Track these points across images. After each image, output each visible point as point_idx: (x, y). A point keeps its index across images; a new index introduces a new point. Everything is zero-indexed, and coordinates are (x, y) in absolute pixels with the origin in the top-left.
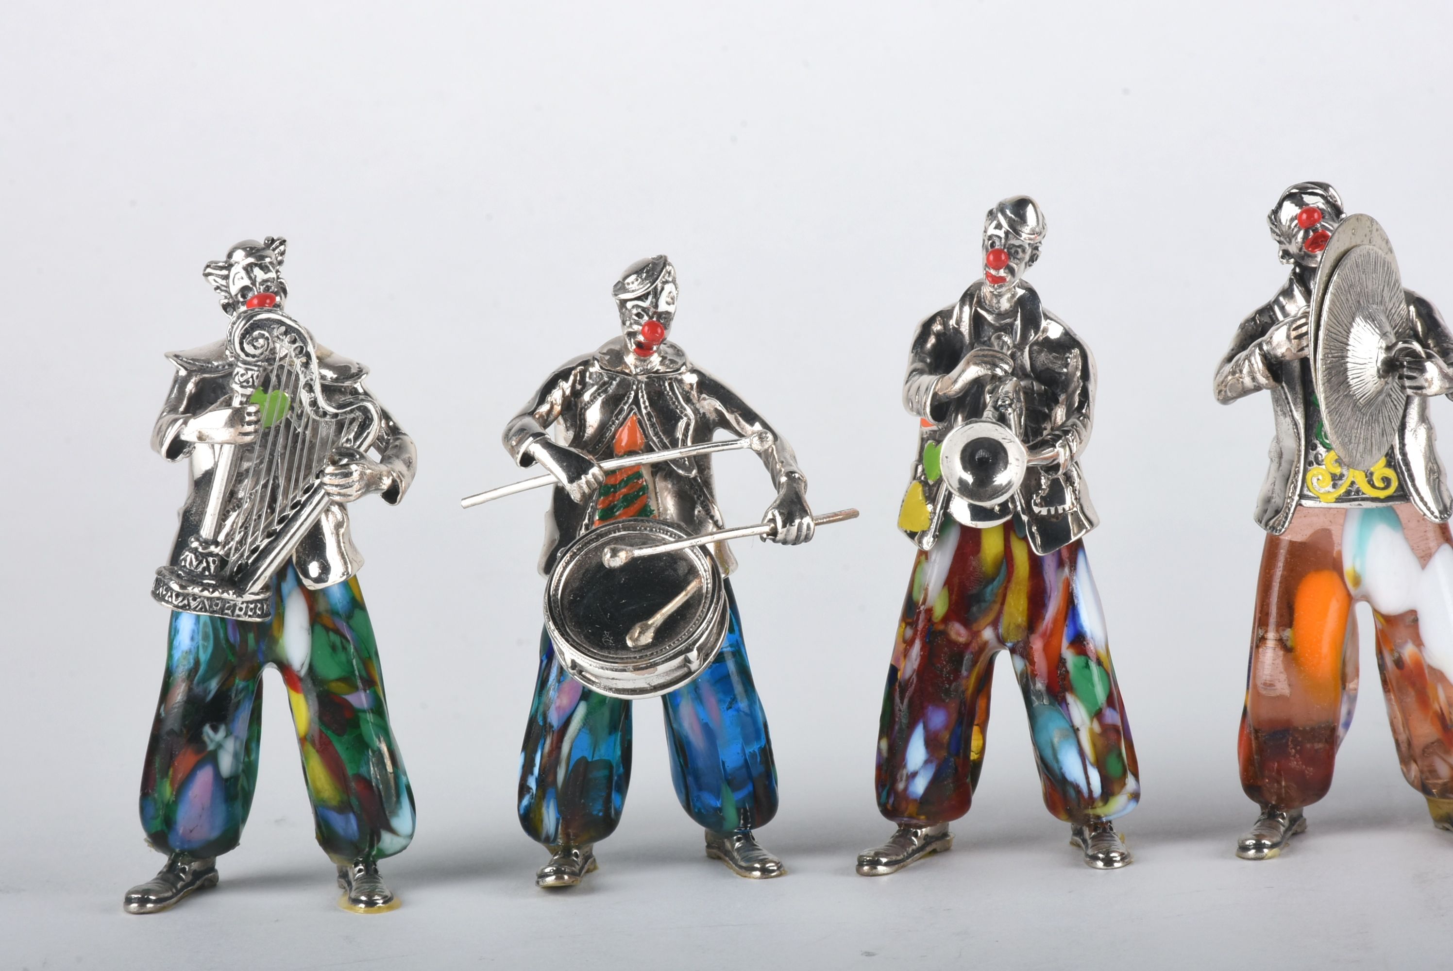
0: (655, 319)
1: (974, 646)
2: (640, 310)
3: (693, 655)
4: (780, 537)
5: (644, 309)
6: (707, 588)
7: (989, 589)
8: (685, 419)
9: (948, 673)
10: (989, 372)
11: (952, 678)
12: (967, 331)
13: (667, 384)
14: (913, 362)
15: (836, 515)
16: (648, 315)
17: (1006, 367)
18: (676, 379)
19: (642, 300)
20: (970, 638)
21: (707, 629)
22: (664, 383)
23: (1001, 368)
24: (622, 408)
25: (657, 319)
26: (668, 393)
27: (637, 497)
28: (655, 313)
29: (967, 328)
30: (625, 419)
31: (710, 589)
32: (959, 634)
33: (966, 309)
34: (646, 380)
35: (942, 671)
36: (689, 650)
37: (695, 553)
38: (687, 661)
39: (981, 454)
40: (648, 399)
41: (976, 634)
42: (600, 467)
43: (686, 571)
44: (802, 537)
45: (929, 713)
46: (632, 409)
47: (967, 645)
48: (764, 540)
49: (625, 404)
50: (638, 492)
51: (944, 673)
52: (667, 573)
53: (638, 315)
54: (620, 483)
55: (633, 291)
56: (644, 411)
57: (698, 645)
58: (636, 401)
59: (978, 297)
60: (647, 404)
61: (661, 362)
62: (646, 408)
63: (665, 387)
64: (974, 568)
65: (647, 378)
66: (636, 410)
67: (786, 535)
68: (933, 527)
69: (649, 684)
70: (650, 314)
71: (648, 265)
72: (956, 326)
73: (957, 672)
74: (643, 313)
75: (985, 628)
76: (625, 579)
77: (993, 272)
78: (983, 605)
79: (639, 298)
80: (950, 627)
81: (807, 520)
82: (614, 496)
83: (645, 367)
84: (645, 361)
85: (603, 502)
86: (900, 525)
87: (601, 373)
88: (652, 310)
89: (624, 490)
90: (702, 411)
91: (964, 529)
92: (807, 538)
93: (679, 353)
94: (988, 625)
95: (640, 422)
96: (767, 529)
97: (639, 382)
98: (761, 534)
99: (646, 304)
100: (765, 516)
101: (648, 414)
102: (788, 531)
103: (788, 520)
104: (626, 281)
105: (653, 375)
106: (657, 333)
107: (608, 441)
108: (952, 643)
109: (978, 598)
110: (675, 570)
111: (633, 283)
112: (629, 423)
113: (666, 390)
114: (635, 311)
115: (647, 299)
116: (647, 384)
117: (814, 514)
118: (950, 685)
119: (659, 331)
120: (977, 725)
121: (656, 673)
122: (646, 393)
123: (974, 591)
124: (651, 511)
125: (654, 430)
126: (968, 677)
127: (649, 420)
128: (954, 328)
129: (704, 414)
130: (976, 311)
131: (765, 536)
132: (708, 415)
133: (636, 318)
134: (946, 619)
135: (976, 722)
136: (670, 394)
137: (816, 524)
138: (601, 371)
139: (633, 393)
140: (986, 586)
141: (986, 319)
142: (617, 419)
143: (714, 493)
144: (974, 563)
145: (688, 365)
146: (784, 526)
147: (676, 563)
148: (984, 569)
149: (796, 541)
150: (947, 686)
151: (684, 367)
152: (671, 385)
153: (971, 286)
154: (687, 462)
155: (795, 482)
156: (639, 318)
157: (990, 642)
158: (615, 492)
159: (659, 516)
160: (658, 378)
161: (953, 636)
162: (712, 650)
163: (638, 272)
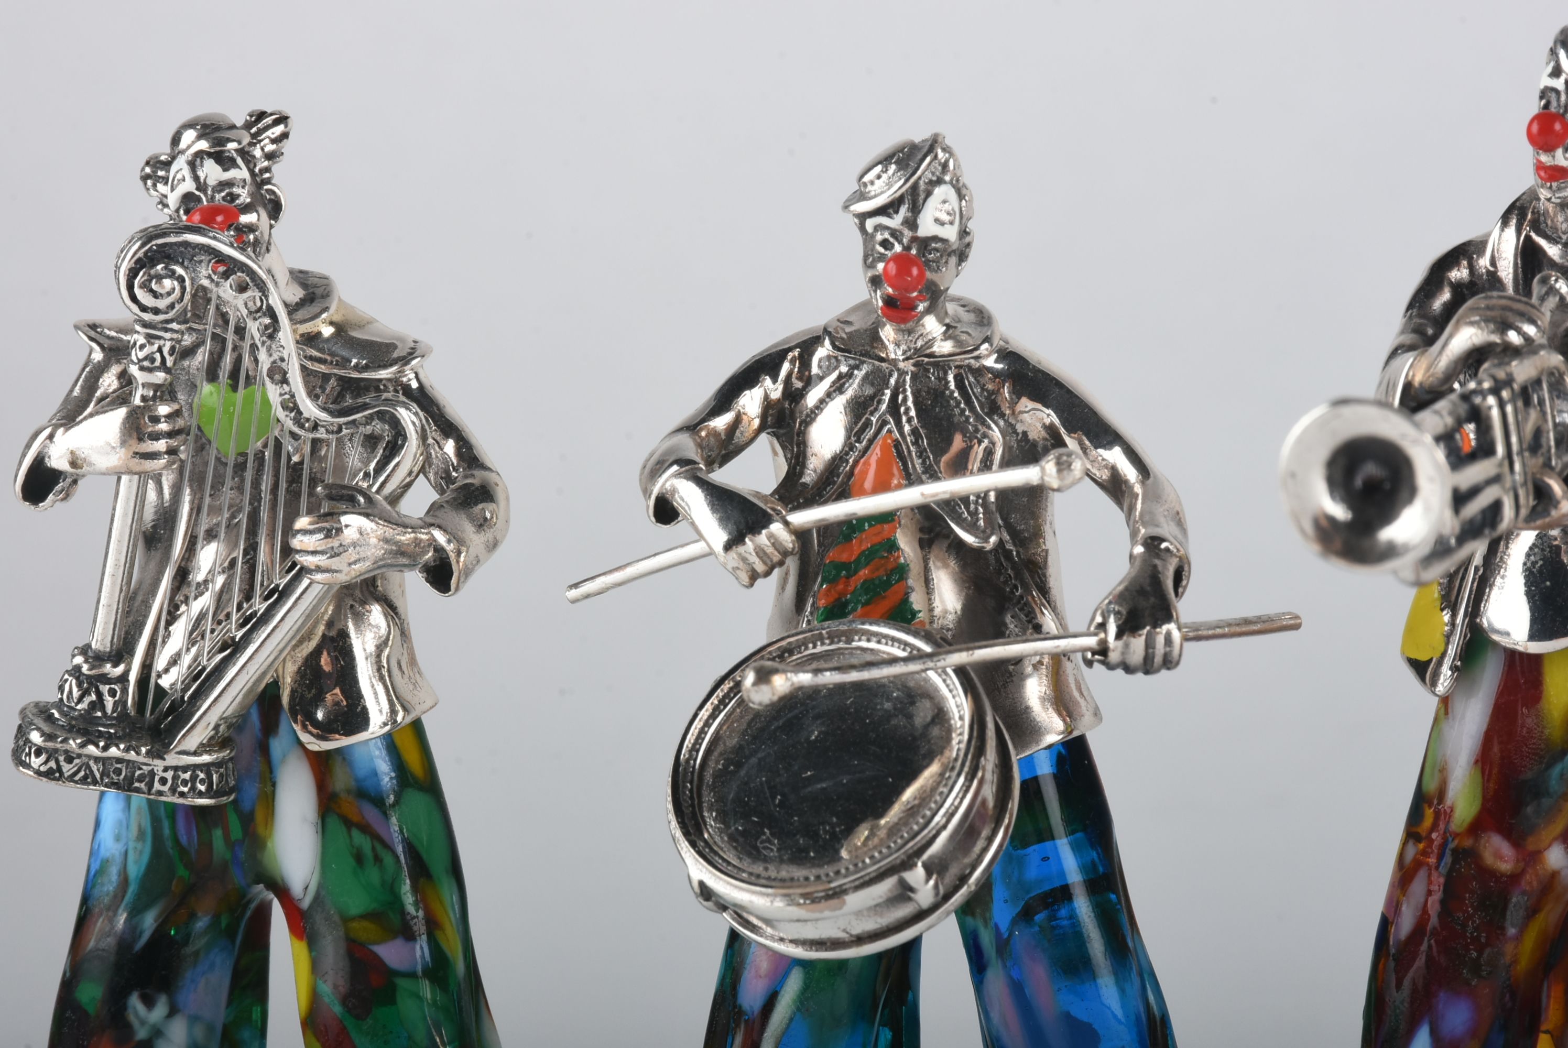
0: (914, 252)
1: (1530, 881)
2: (887, 235)
3: (916, 875)
4: (1114, 657)
5: (895, 233)
6: (959, 750)
7: (1556, 770)
8: (986, 442)
9: (1476, 929)
10: (1496, 338)
11: (1483, 940)
12: (1511, 276)
13: (951, 377)
14: (1403, 332)
15: (1247, 622)
16: (900, 242)
17: (1530, 330)
18: (969, 367)
19: (889, 216)
20: (1522, 865)
21: (944, 827)
22: (946, 373)
23: (1519, 331)
24: (868, 420)
25: (918, 250)
26: (953, 392)
27: (887, 585)
28: (914, 239)
29: (1511, 270)
30: (871, 442)
31: (962, 754)
32: (1499, 856)
34: (913, 368)
35: (1464, 926)
36: (907, 864)
37: (948, 686)
38: (905, 892)
40: (916, 403)
41: (1533, 857)
42: (786, 524)
43: (929, 719)
44: (1158, 659)
45: (1441, 1006)
46: (885, 423)
47: (1515, 878)
48: (1089, 663)
49: (872, 414)
50: (889, 576)
51: (1470, 929)
52: (894, 722)
53: (885, 244)
54: (857, 560)
55: (875, 196)
56: (907, 428)
57: (925, 857)
58: (894, 408)
59: (1533, 213)
60: (913, 413)
61: (945, 333)
62: (909, 420)
63: (947, 382)
64: (1530, 731)
65: (914, 365)
66: (892, 425)
67: (1123, 653)
68: (1451, 651)
69: (844, 931)
70: (905, 241)
71: (901, 150)
72: (1492, 269)
73: (1495, 928)
74: (891, 240)
75: (1550, 845)
76: (820, 733)
77: (1544, 158)
78: (1546, 802)
79: (882, 211)
80: (1483, 841)
82: (847, 584)
83: (913, 346)
84: (910, 332)
85: (828, 590)
86: (1403, 653)
87: (836, 358)
88: (907, 234)
89: (864, 573)
90: (1020, 428)
91: (1513, 657)
92: (1169, 663)
94: (1555, 839)
95: (897, 445)
96: (1092, 641)
97: (902, 373)
98: (1084, 650)
99: (895, 222)
100: (1093, 619)
101: (914, 432)
102: (1127, 646)
103: (1128, 627)
104: (866, 179)
105: (926, 360)
106: (910, 275)
108: (1487, 874)
109: (1537, 790)
110: (910, 717)
111: (872, 183)
112: (878, 451)
113: (948, 388)
114: (879, 237)
115: (897, 212)
116: (914, 377)
118: (1480, 952)
119: (915, 271)
120: (1547, 1032)
121: (846, 909)
122: (913, 393)
123: (1529, 775)
124: (914, 614)
125: (924, 463)
126: (1519, 938)
127: (915, 443)
129: (1025, 434)
130: (1528, 237)
131: (1089, 655)
132: (1032, 435)
133: (882, 250)
134: (1476, 827)
135: (1544, 1027)
136: (956, 394)
137: (1186, 639)
138: (837, 353)
139: (888, 392)
140: (1550, 766)
141: (1544, 253)
142: (859, 441)
144: (1529, 721)
145: (996, 341)
146: (1119, 636)
147: (913, 703)
148: (1547, 732)
149: (1148, 667)
150: (1474, 954)
151: (986, 346)
152: (959, 380)
154: (981, 523)
155: (1158, 556)
156: (886, 249)
157: (1563, 873)
158: (848, 577)
160: (936, 365)
161: (1489, 859)
162: (974, 868)
163: (885, 161)
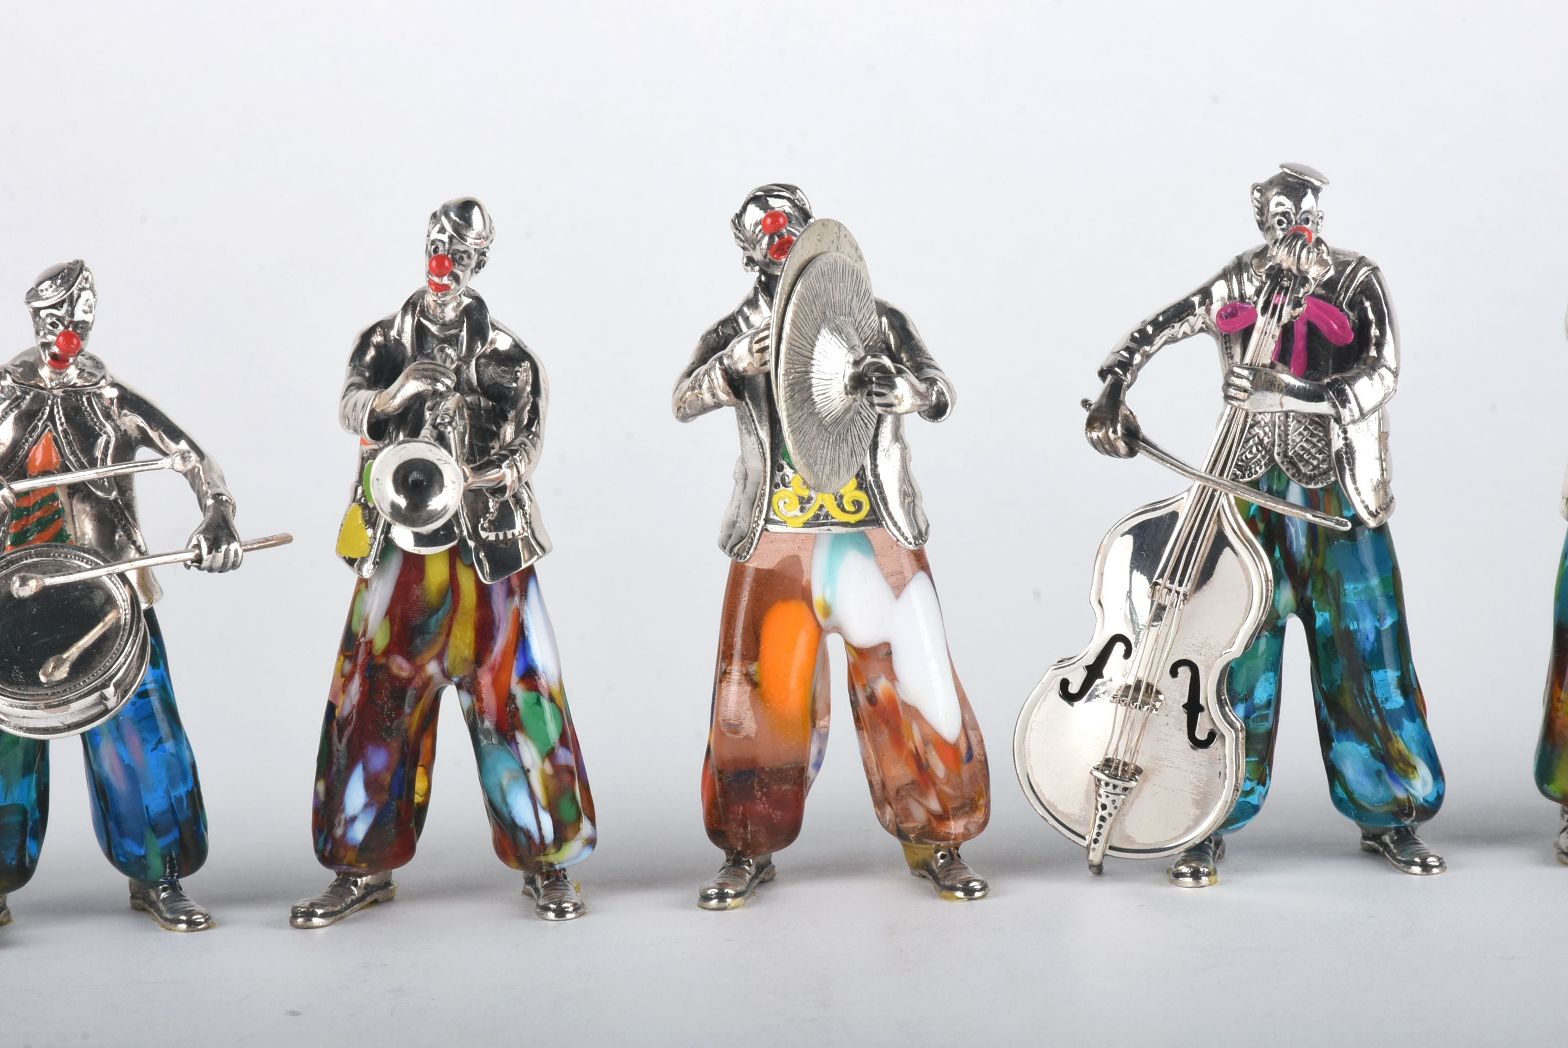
0: (70, 329)
1: (418, 682)
2: (54, 319)
3: (110, 691)
4: (205, 564)
5: (59, 318)
6: (125, 619)
7: (434, 620)
8: (105, 437)
9: (389, 710)
10: (430, 388)
11: (393, 716)
12: (410, 342)
13: (84, 399)
14: (351, 376)
15: (267, 540)
16: (63, 324)
17: (448, 382)
18: (95, 393)
19: (57, 309)
20: (413, 673)
21: (124, 663)
22: (82, 397)
23: (442, 383)
24: (36, 424)
25: (73, 328)
26: (86, 408)
27: (52, 520)
28: (71, 322)
29: (410, 339)
30: (39, 437)
31: (129, 621)
32: (401, 668)
33: (408, 318)
34: (62, 394)
35: (382, 708)
36: (105, 685)
37: (113, 582)
38: (104, 698)
39: (415, 475)
40: (65, 414)
41: (420, 668)
42: (11, 489)
43: (103, 601)
44: (230, 564)
45: (369, 754)
46: (47, 426)
47: (410, 680)
48: (188, 567)
49: (39, 420)
50: (53, 515)
51: (386, 710)
52: (82, 603)
53: (53, 324)
54: (34, 506)
55: (47, 299)
56: (60, 428)
57: (114, 680)
58: (51, 417)
59: (421, 306)
60: (63, 420)
61: (79, 375)
62: (62, 424)
63: (83, 402)
64: (418, 597)
65: (63, 392)
66: (51, 427)
67: (211, 562)
68: (373, 553)
69: (62, 723)
70: (66, 323)
71: (63, 271)
72: (398, 338)
73: (399, 709)
74: (57, 322)
75: (429, 661)
76: (37, 610)
77: (436, 279)
78: (427, 637)
79: (53, 307)
80: (391, 660)
81: (234, 546)
82: (27, 520)
83: (61, 381)
84: (60, 374)
85: (16, 525)
86: (338, 551)
87: (13, 387)
88: (68, 319)
89: (38, 514)
90: (123, 428)
91: (407, 556)
92: (235, 566)
93: (98, 365)
94: (433, 658)
95: (55, 440)
96: (191, 555)
97: (55, 396)
98: (184, 561)
99: (61, 313)
100: (190, 541)
101: (64, 431)
102: (214, 557)
103: (214, 546)
104: (41, 287)
105: (70, 389)
106: (73, 344)
107: (21, 461)
108: (394, 678)
109: (422, 630)
110: (92, 600)
111: (47, 290)
112: (43, 441)
113: (84, 405)
114: (49, 320)
115: (62, 307)
116: (63, 399)
117: (242, 540)
118: (392, 723)
119: (75, 342)
120: (422, 766)
121: (70, 711)
122: (62, 409)
123: (418, 622)
124: (68, 536)
125: (71, 449)
126: (411, 714)
127: (66, 437)
128: (395, 339)
129: (125, 431)
130: (419, 321)
131: (189, 563)
132: (129, 432)
133: (51, 328)
134: (387, 652)
135: (420, 763)
136: (88, 409)
137: (245, 551)
138: (14, 385)
139: (48, 408)
140: (430, 617)
141: (429, 330)
142: (31, 436)
143: (137, 517)
144: (417, 592)
145: (108, 378)
146: (210, 552)
147: (92, 592)
148: (428, 598)
149: (223, 569)
150: (389, 724)
151: (103, 381)
152: (89, 400)
153: (414, 294)
154: (106, 483)
155: (222, 505)
156: (54, 327)
157: (435, 676)
158: (28, 515)
159: (76, 541)
160: (76, 392)
161: (395, 670)
163: (52, 278)
